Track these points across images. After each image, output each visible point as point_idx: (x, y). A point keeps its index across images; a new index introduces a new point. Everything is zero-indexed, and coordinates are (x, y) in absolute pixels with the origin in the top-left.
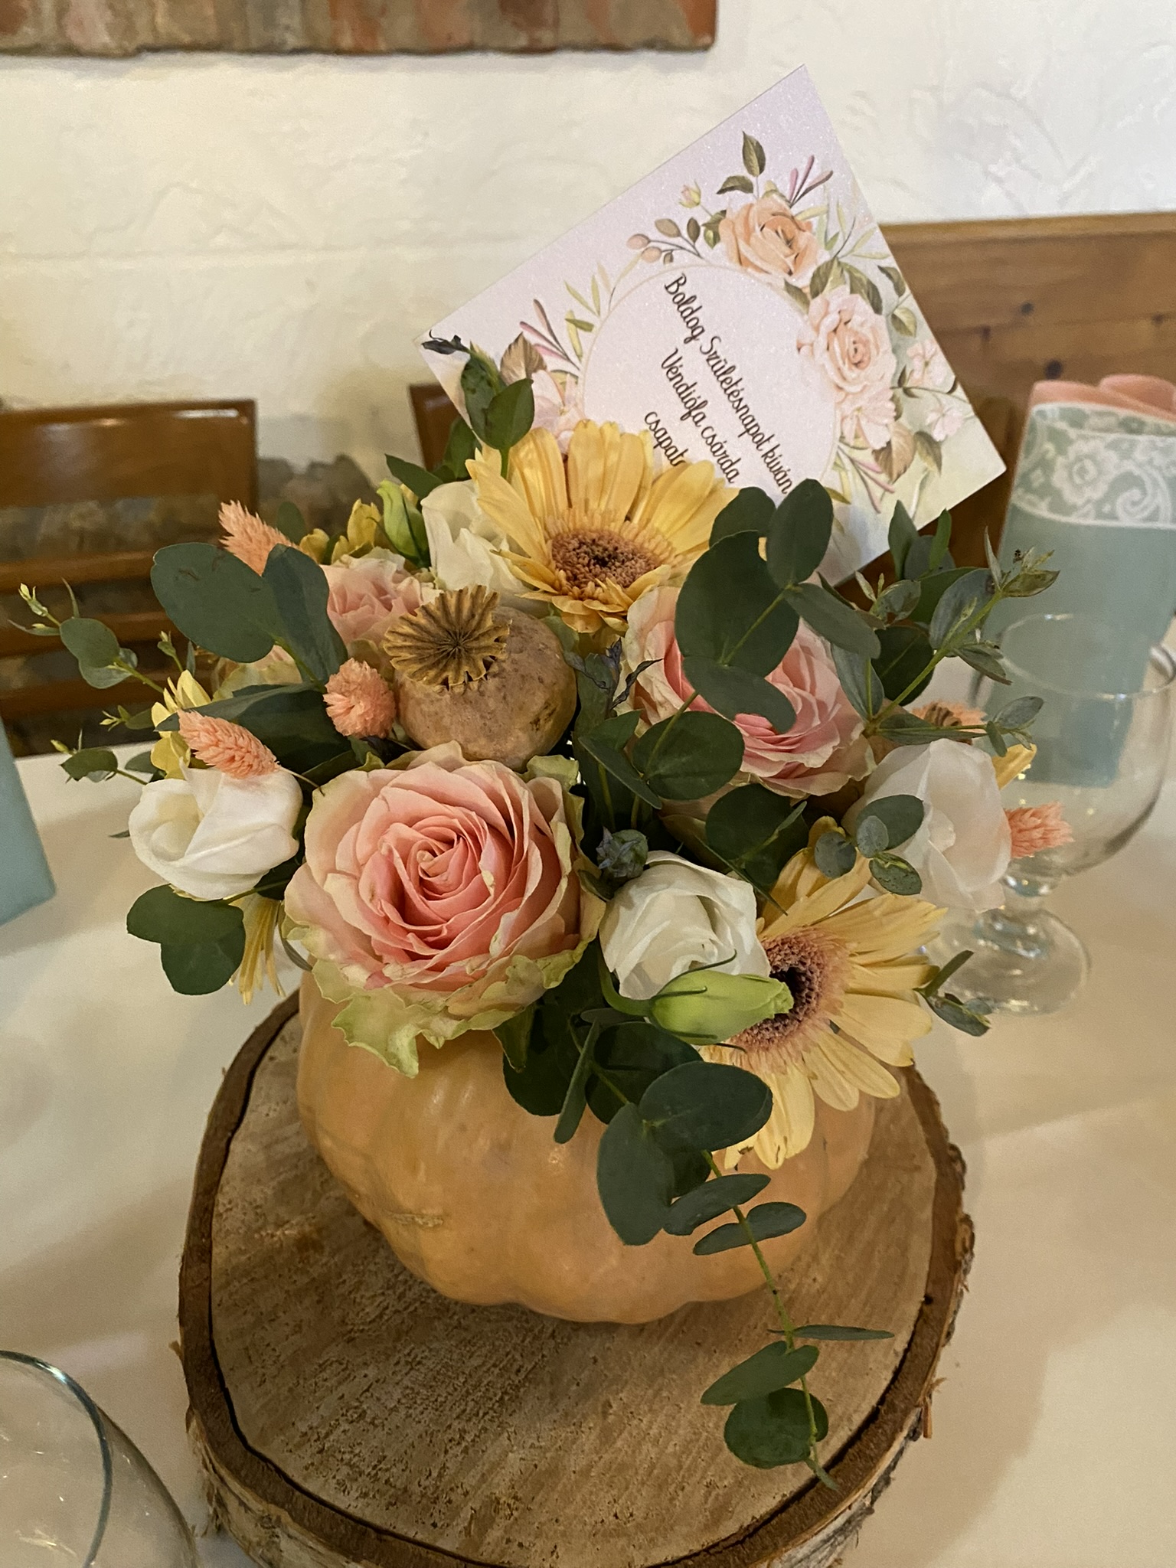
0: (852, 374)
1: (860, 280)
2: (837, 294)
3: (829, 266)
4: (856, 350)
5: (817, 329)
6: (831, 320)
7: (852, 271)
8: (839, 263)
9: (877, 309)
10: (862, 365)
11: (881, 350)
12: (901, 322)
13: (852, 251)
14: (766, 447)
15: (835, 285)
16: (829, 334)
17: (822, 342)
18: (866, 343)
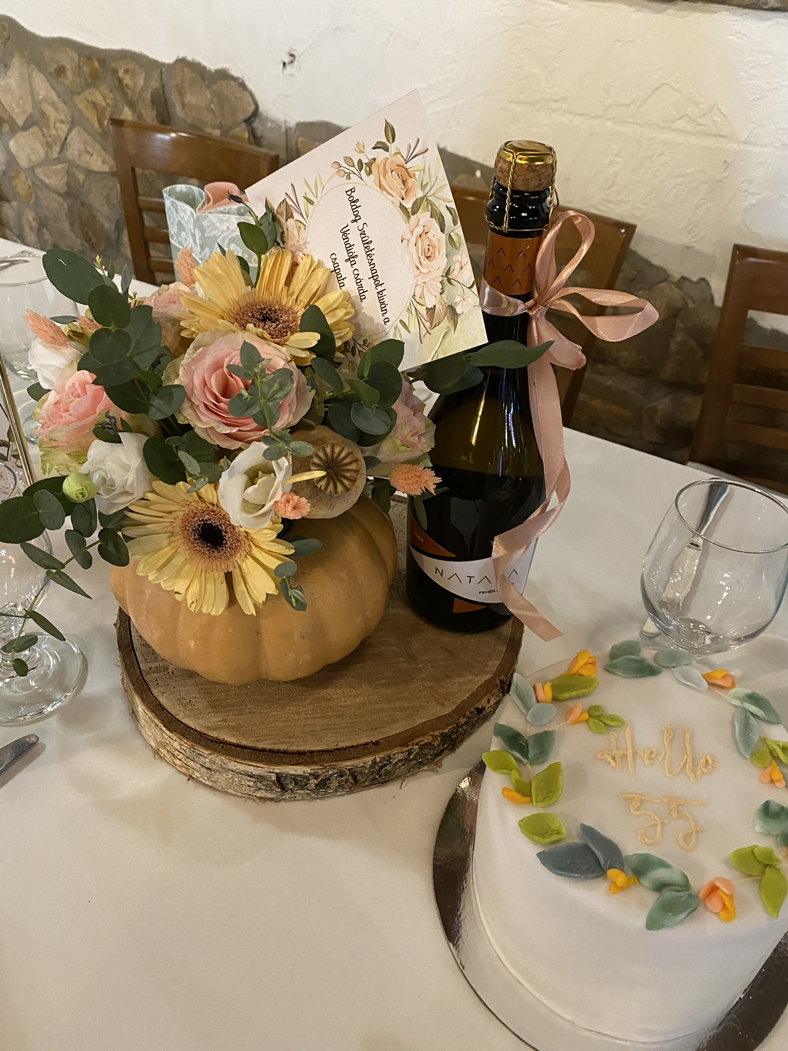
0: (425, 262)
1: (436, 211)
2: (424, 216)
3: (422, 199)
4: (429, 249)
5: (412, 232)
6: (419, 230)
7: (432, 204)
8: (427, 199)
9: (442, 230)
10: (431, 259)
11: (441, 253)
12: (453, 240)
13: (434, 194)
14: (380, 289)
15: (424, 211)
16: (417, 237)
17: (413, 240)
18: (434, 247)
